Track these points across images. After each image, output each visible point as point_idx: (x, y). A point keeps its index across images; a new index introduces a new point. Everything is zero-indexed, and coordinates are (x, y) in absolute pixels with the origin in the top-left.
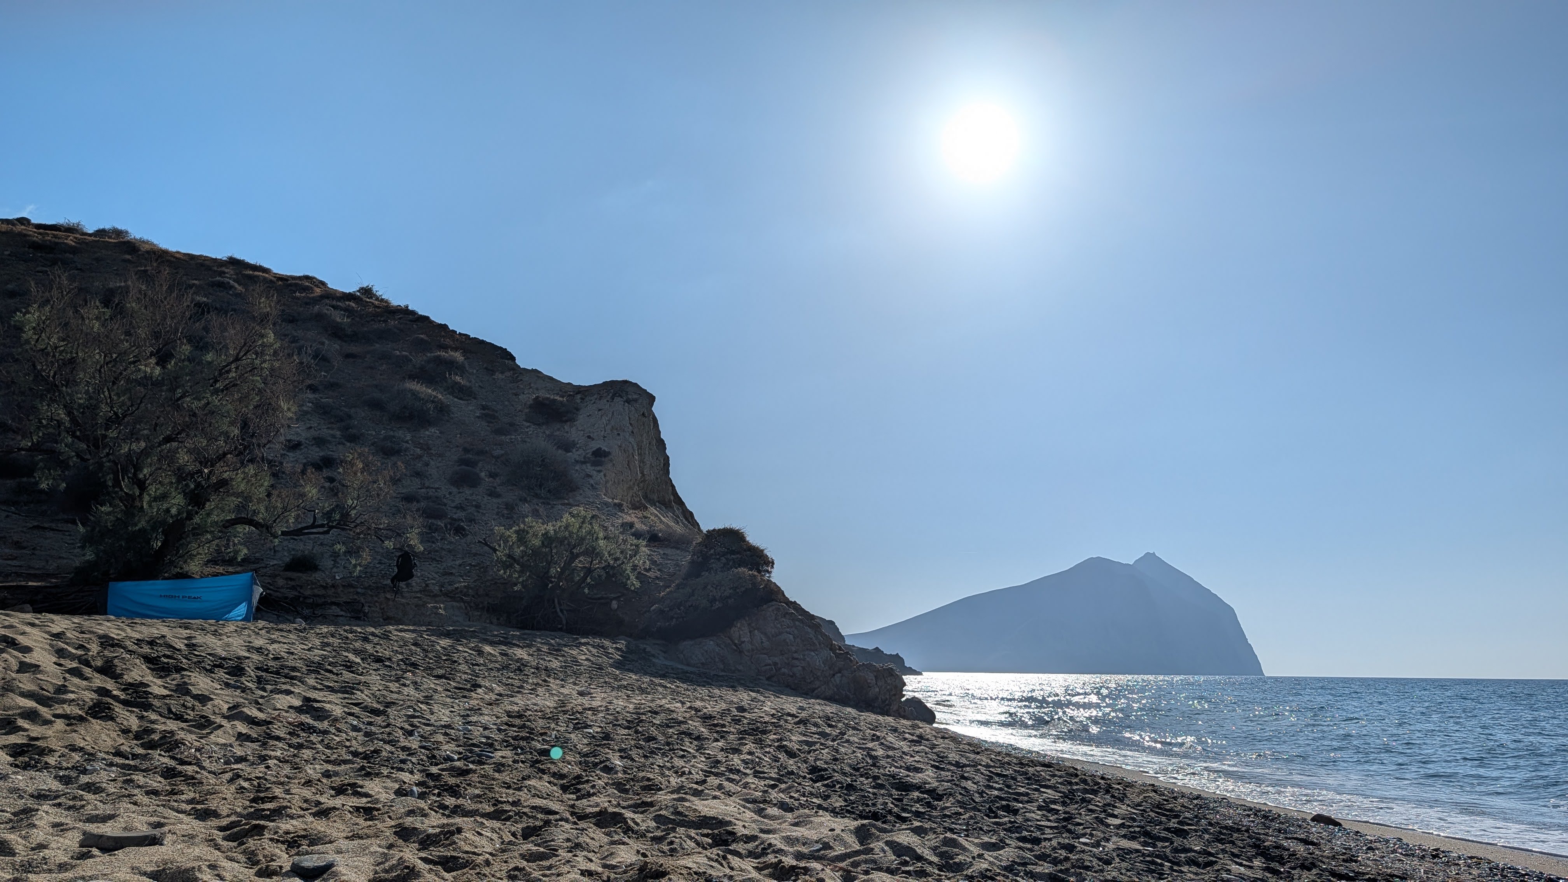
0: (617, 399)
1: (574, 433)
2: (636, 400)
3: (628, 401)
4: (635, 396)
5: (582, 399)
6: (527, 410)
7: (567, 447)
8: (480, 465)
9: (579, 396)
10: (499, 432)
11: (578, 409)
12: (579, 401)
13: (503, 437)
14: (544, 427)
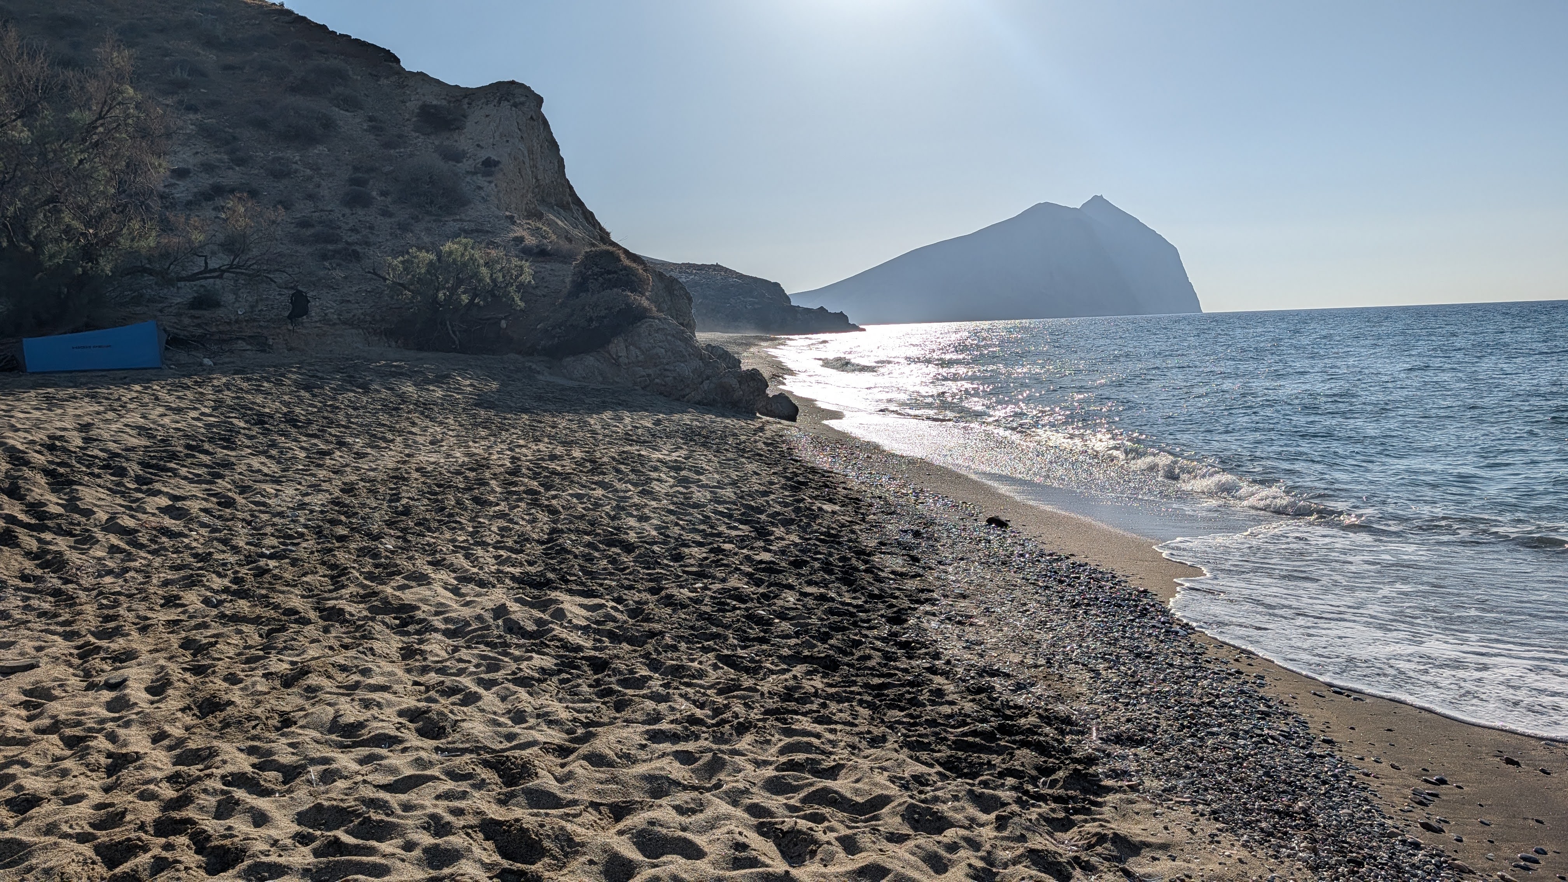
0: (504, 104)
1: (463, 142)
2: (523, 104)
3: (515, 105)
4: (523, 99)
5: (469, 104)
6: (414, 119)
7: (456, 157)
8: (371, 182)
9: (466, 100)
10: (388, 145)
11: (465, 116)
12: (466, 106)
13: (392, 151)
14: (433, 137)
